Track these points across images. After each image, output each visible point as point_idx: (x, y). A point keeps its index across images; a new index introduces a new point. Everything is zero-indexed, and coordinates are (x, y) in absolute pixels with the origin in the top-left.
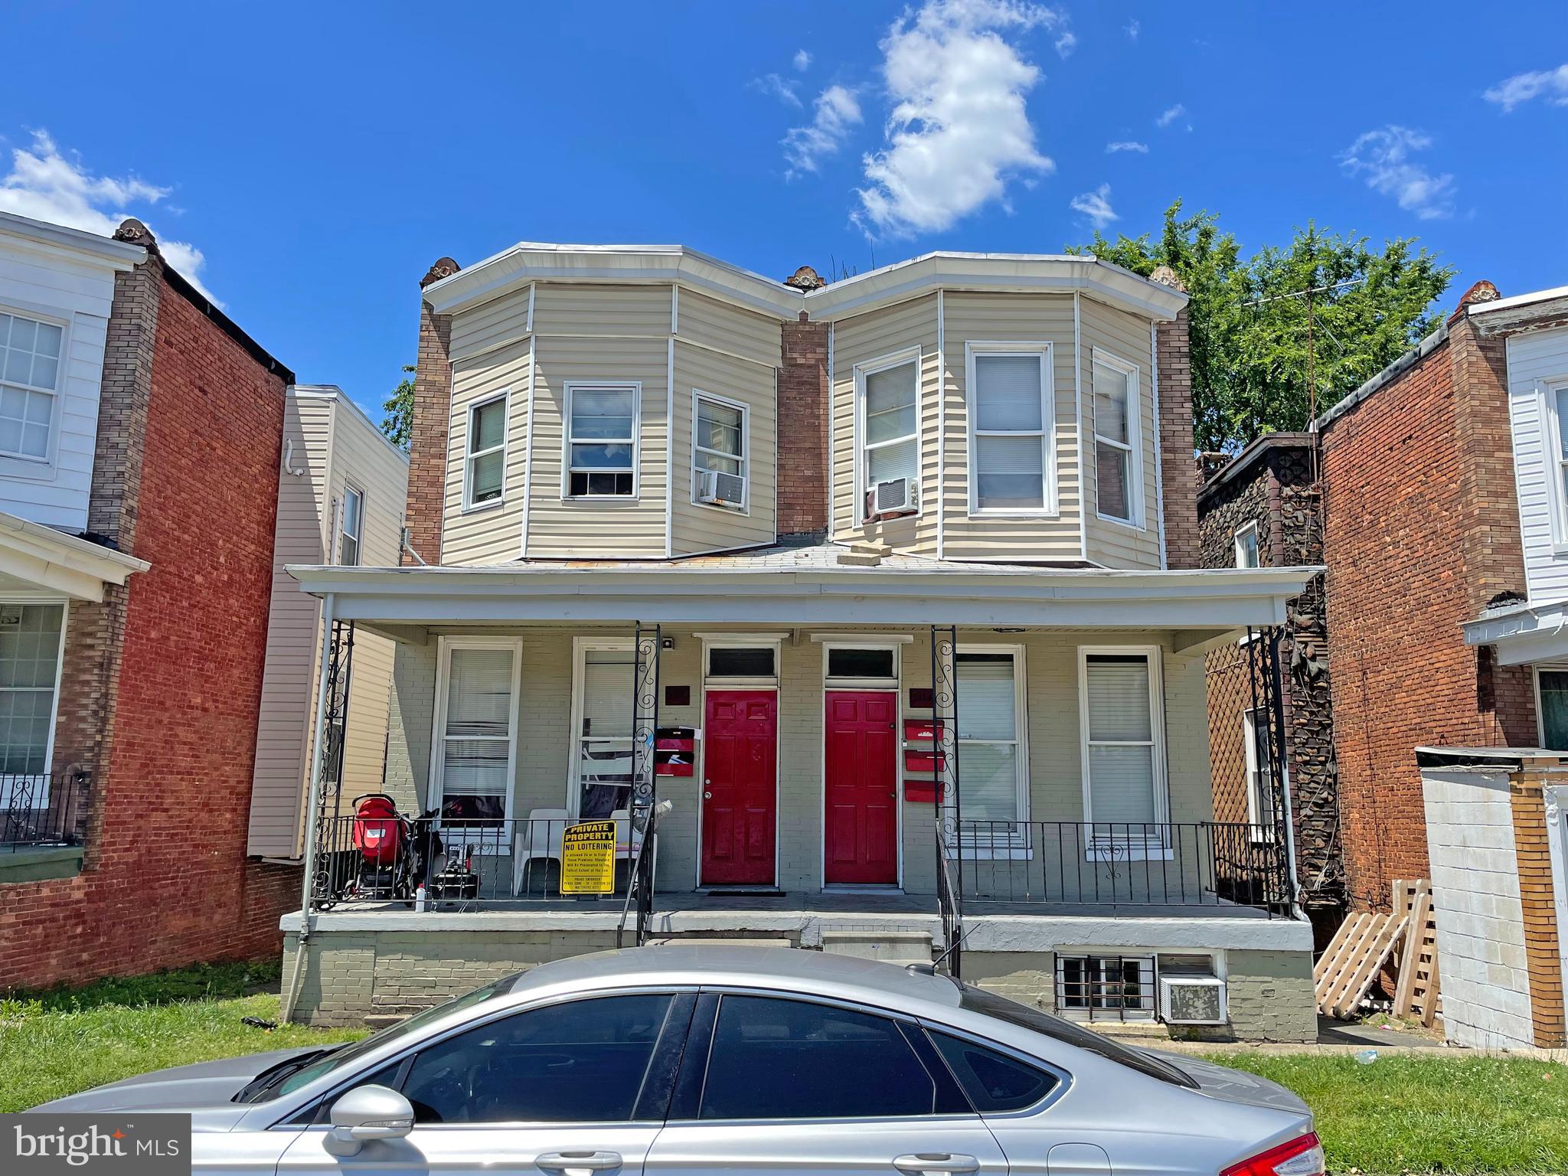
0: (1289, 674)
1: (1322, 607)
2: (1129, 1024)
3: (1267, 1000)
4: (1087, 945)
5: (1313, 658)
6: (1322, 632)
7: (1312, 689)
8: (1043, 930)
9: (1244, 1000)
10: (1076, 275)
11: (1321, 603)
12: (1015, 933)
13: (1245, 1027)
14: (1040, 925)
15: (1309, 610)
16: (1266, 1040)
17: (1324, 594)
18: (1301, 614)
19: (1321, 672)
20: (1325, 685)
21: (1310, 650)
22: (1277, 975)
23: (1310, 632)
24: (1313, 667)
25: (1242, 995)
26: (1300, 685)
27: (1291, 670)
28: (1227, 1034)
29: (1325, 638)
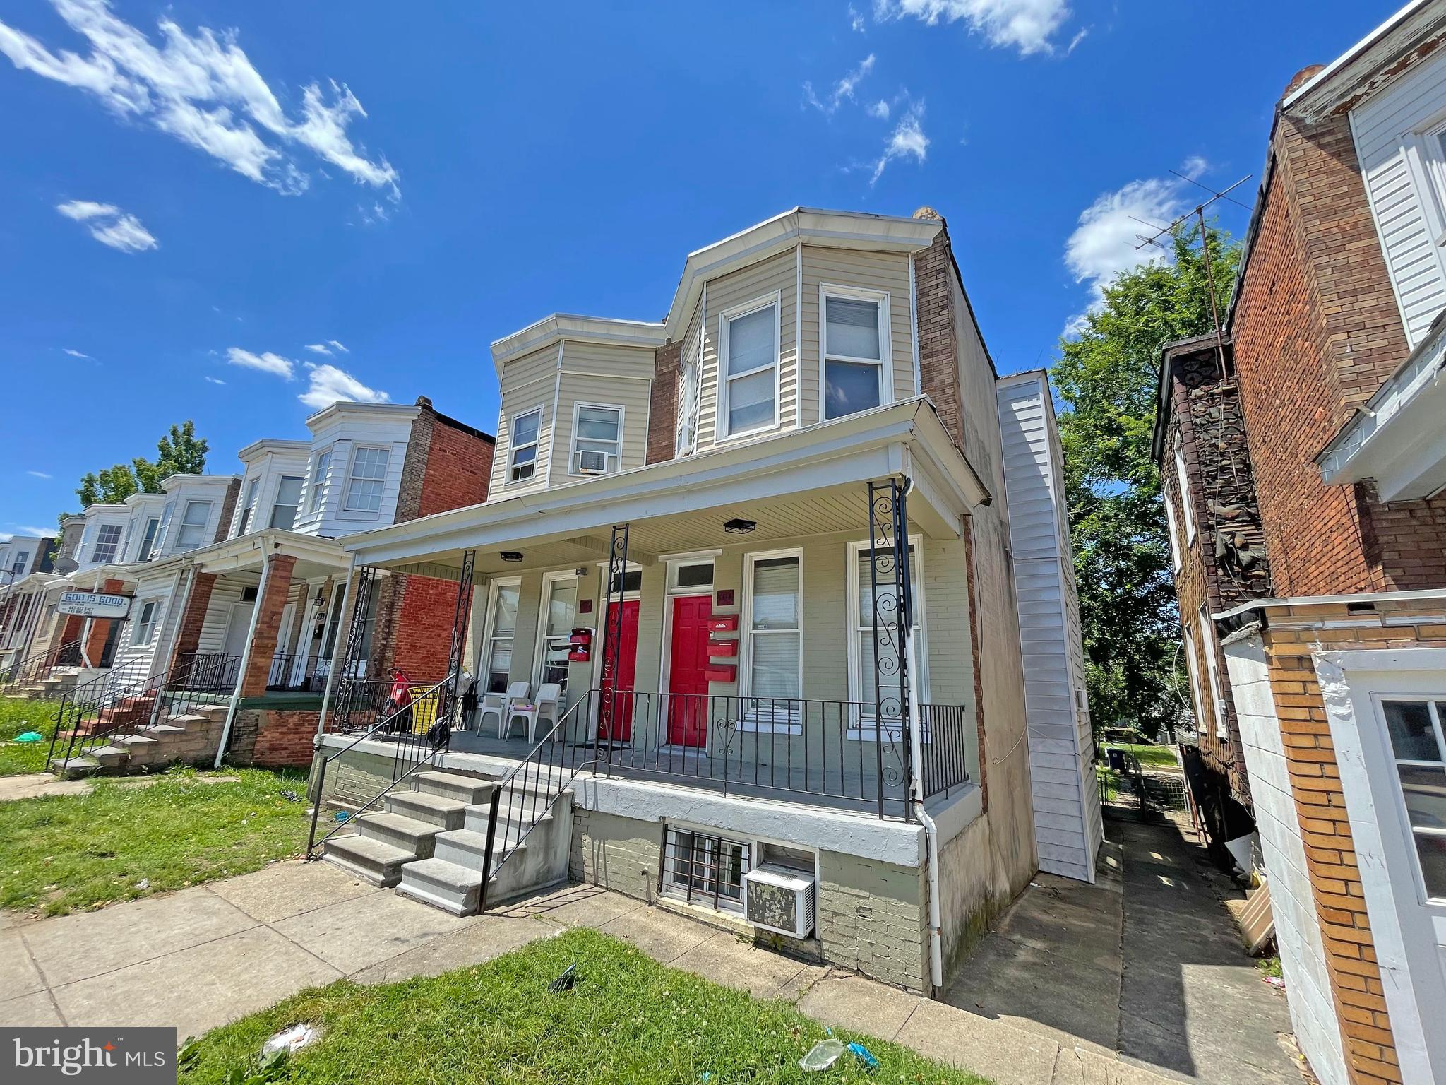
0: (1214, 565)
1: (1251, 494)
2: (725, 914)
3: (861, 921)
4: (686, 820)
5: (1245, 547)
6: (1255, 520)
7: (1245, 578)
8: (655, 800)
9: (836, 914)
10: (789, 229)
11: (1249, 491)
12: (632, 800)
13: (835, 949)
14: (652, 795)
15: (1234, 500)
16: (858, 972)
17: (1252, 482)
18: (1224, 505)
19: (1254, 562)
20: (1263, 573)
21: (1239, 540)
22: (874, 891)
23: (1238, 522)
24: (1245, 557)
25: (833, 907)
26: (1229, 576)
27: (1215, 561)
28: (816, 952)
29: (1258, 525)
